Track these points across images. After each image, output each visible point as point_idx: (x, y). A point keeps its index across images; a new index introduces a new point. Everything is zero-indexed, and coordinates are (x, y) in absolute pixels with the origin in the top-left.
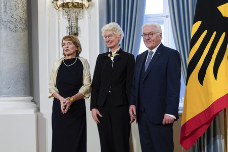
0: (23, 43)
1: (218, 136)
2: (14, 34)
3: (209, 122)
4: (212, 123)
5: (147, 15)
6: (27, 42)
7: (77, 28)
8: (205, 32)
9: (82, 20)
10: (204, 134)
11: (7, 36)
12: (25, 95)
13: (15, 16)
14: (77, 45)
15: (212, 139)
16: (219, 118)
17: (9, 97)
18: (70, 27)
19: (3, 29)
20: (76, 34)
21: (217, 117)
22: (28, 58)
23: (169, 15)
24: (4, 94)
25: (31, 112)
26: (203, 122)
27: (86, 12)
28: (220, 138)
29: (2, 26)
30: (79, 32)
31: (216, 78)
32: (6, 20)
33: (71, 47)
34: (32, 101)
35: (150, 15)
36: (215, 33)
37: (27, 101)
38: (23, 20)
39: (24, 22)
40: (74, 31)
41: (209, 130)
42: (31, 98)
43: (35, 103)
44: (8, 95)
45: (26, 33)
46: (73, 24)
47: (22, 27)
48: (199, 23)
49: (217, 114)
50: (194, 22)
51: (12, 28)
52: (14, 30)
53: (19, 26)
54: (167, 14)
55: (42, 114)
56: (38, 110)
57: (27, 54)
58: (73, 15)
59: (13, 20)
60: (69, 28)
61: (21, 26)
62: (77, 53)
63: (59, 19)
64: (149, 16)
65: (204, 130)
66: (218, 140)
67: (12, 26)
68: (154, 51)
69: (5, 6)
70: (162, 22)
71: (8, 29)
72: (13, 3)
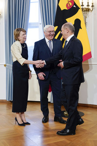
23: (41, 23)
48: (57, 27)
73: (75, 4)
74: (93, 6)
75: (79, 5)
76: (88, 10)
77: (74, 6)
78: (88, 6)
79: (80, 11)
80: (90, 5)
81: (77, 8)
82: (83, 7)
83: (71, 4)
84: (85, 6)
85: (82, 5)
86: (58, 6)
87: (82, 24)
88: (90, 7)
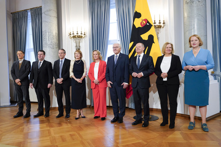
2: (52, 50)
7: (80, 47)
13: (53, 42)
14: (81, 54)
18: (76, 46)
20: (79, 49)
27: (83, 39)
32: (49, 44)
33: (79, 55)
39: (57, 44)
46: (78, 45)
48: (133, 42)
50: (130, 42)
52: (52, 48)
54: (118, 40)
58: (78, 41)
59: (52, 44)
61: (56, 46)
62: (81, 58)
64: (110, 41)
67: (52, 46)
68: (118, 55)
69: (49, 38)
71: (50, 47)
72: (52, 36)
73: (148, 22)
74: (164, 23)
75: (152, 23)
76: (160, 27)
77: (148, 24)
78: (160, 23)
79: (153, 28)
80: (162, 22)
81: (150, 26)
82: (156, 24)
83: (144, 22)
84: (157, 24)
85: (155, 23)
86: (133, 24)
87: (155, 39)
88: (162, 24)
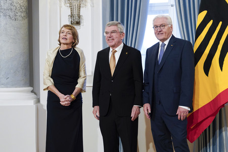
0: (24, 31)
1: (223, 128)
2: (14, 22)
3: (214, 114)
4: (218, 115)
5: (152, 4)
6: (27, 30)
7: (79, 17)
8: (211, 22)
9: (84, 8)
10: (209, 127)
11: (7, 24)
12: (25, 85)
13: (15, 4)
15: (218, 131)
16: (225, 109)
17: (7, 87)
19: (2, 17)
20: (78, 23)
21: (223, 108)
22: (28, 47)
23: (174, 4)
24: (2, 84)
25: (31, 103)
26: (209, 114)
28: (226, 130)
29: (2, 14)
30: (82, 21)
31: (222, 69)
32: (5, 8)
34: (32, 92)
35: (155, 4)
36: (221, 23)
37: (27, 92)
38: (23, 8)
39: (24, 10)
40: (76, 19)
41: (214, 122)
42: (31, 89)
43: (35, 94)
44: (6, 85)
45: (26, 21)
46: (75, 13)
47: (22, 15)
48: (204, 13)
49: (223, 106)
50: (200, 11)
51: (12, 16)
52: (13, 18)
53: (19, 14)
54: (172, 3)
55: (42, 106)
56: (38, 101)
57: (27, 43)
58: (75, 3)
59: (12, 7)
60: (71, 17)
63: (60, 7)
64: (153, 5)
65: (209, 122)
66: (224, 133)
67: (12, 14)
70: (167, 11)
71: (8, 17)
